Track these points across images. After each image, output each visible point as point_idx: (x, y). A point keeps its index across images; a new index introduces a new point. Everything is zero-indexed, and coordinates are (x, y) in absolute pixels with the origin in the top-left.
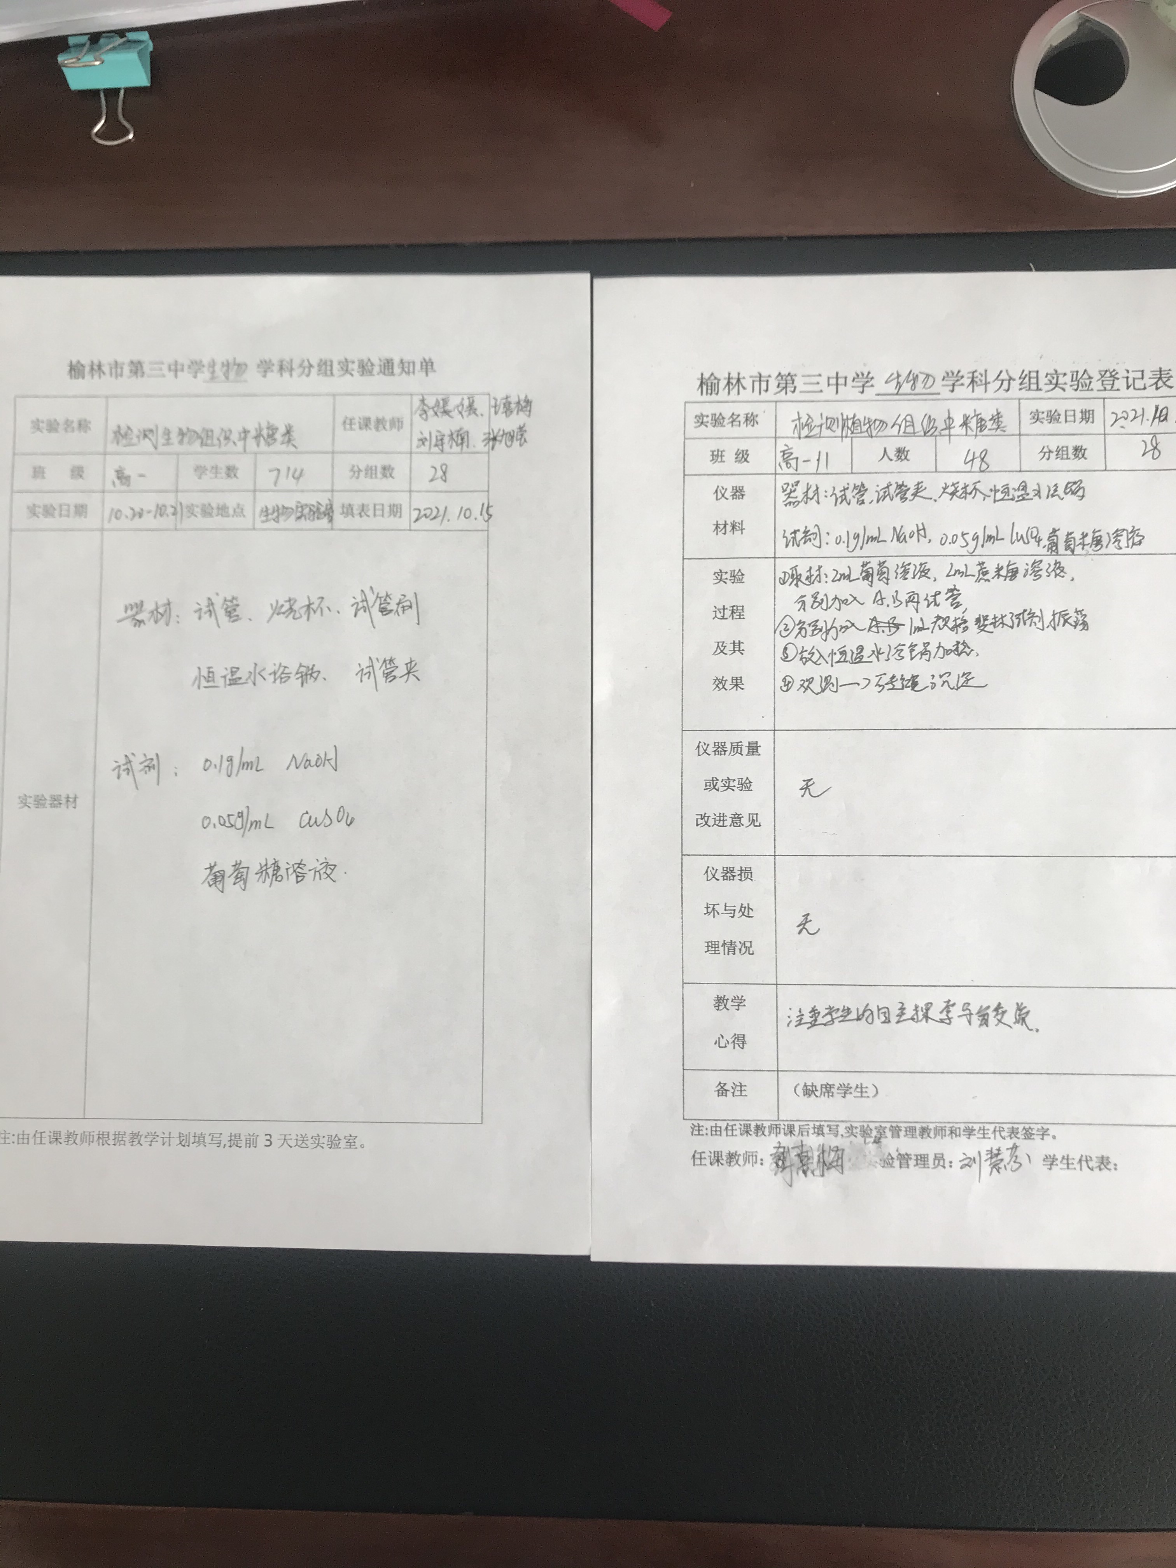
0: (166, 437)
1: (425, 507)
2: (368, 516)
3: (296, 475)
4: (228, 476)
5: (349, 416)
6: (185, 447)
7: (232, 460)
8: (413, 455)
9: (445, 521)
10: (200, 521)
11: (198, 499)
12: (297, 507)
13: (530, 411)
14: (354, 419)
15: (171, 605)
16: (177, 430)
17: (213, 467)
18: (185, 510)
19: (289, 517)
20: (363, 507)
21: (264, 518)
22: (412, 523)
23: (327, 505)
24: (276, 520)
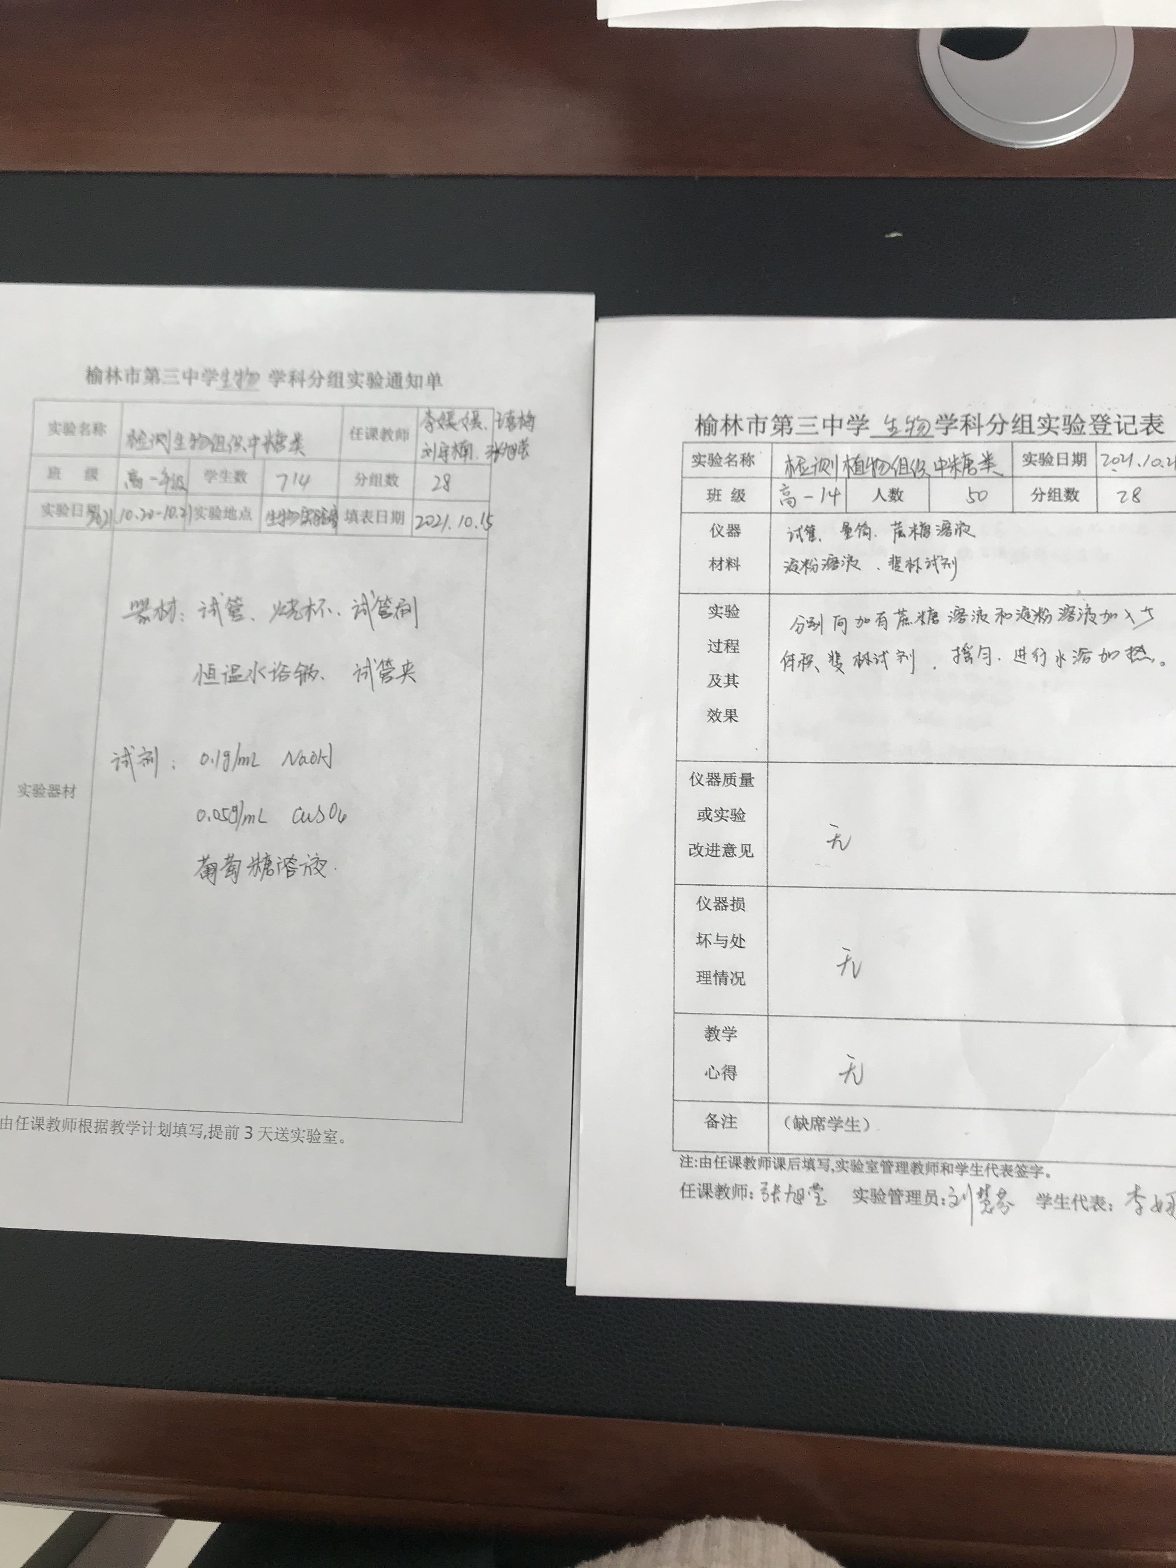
0: (178, 442)
1: (426, 515)
2: (371, 522)
3: (304, 481)
4: (237, 480)
5: (357, 426)
6: (196, 452)
7: (240, 466)
8: (418, 466)
9: (447, 528)
10: (208, 523)
11: (208, 502)
12: (303, 512)
13: (533, 426)
14: (362, 429)
15: (176, 603)
16: (189, 436)
17: (222, 472)
18: (194, 513)
19: (294, 522)
20: (367, 514)
21: (269, 522)
22: (414, 531)
23: (332, 511)
24: (282, 524)
